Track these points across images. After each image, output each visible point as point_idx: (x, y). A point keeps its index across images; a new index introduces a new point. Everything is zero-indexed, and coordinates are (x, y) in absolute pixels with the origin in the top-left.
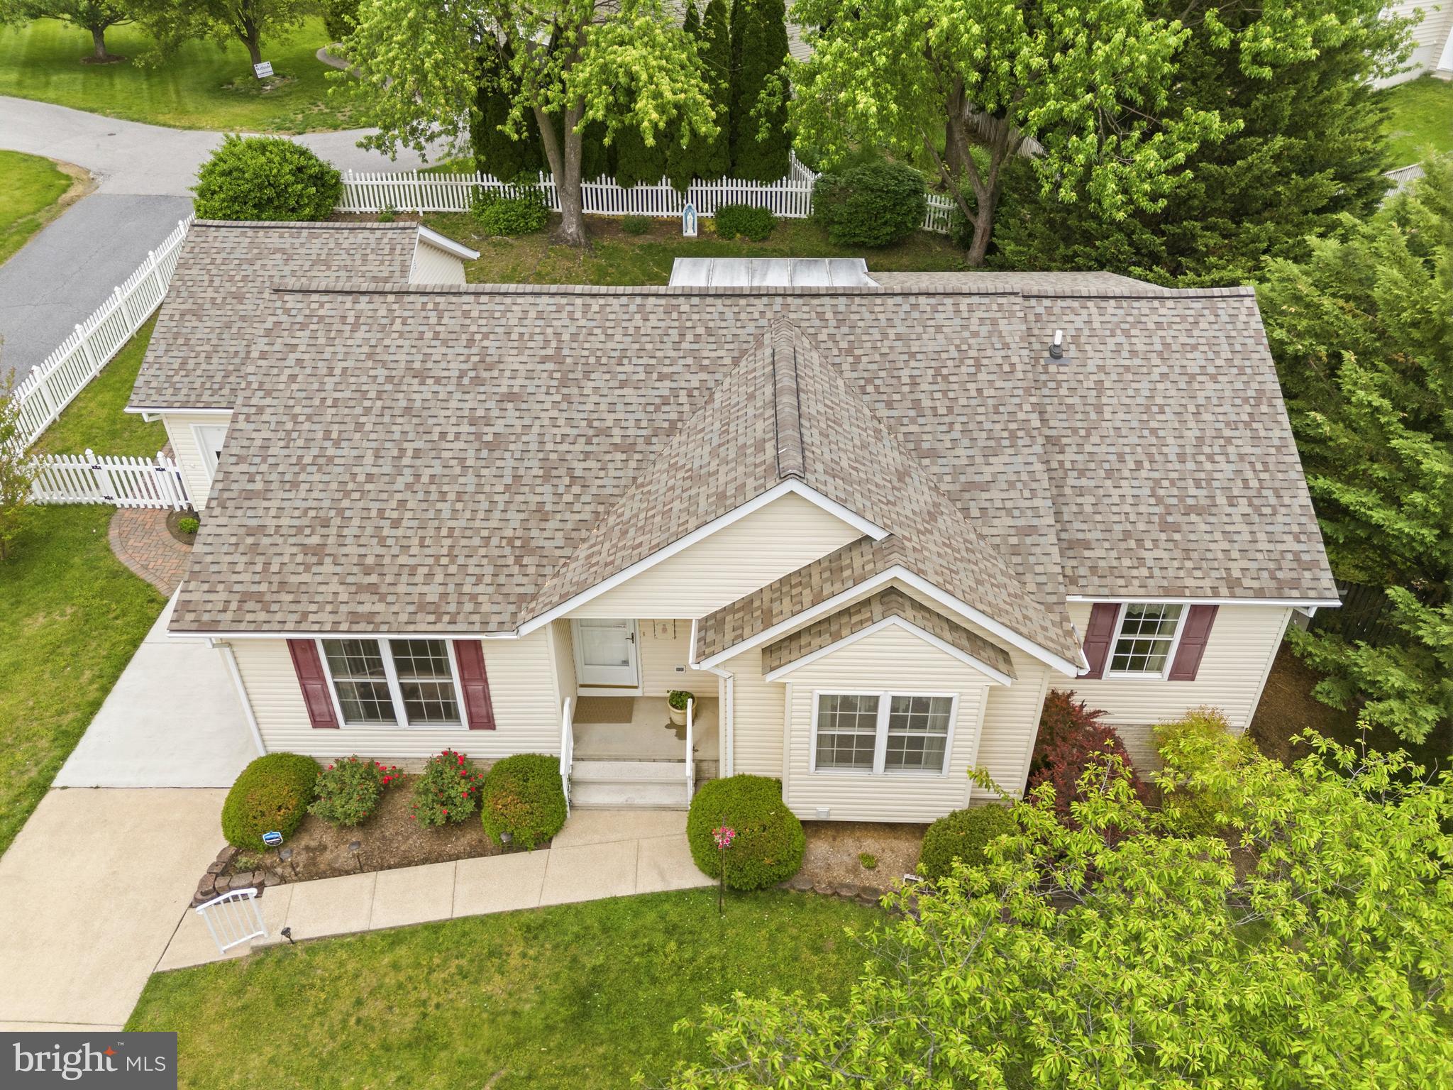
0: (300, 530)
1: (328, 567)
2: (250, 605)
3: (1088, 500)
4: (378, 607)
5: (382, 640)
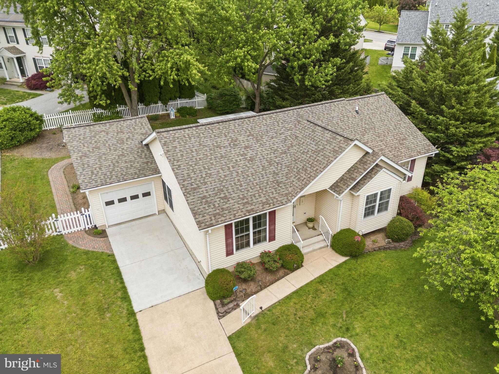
0: (216, 194)
1: (232, 201)
2: (217, 217)
4: (253, 207)
5: (251, 217)
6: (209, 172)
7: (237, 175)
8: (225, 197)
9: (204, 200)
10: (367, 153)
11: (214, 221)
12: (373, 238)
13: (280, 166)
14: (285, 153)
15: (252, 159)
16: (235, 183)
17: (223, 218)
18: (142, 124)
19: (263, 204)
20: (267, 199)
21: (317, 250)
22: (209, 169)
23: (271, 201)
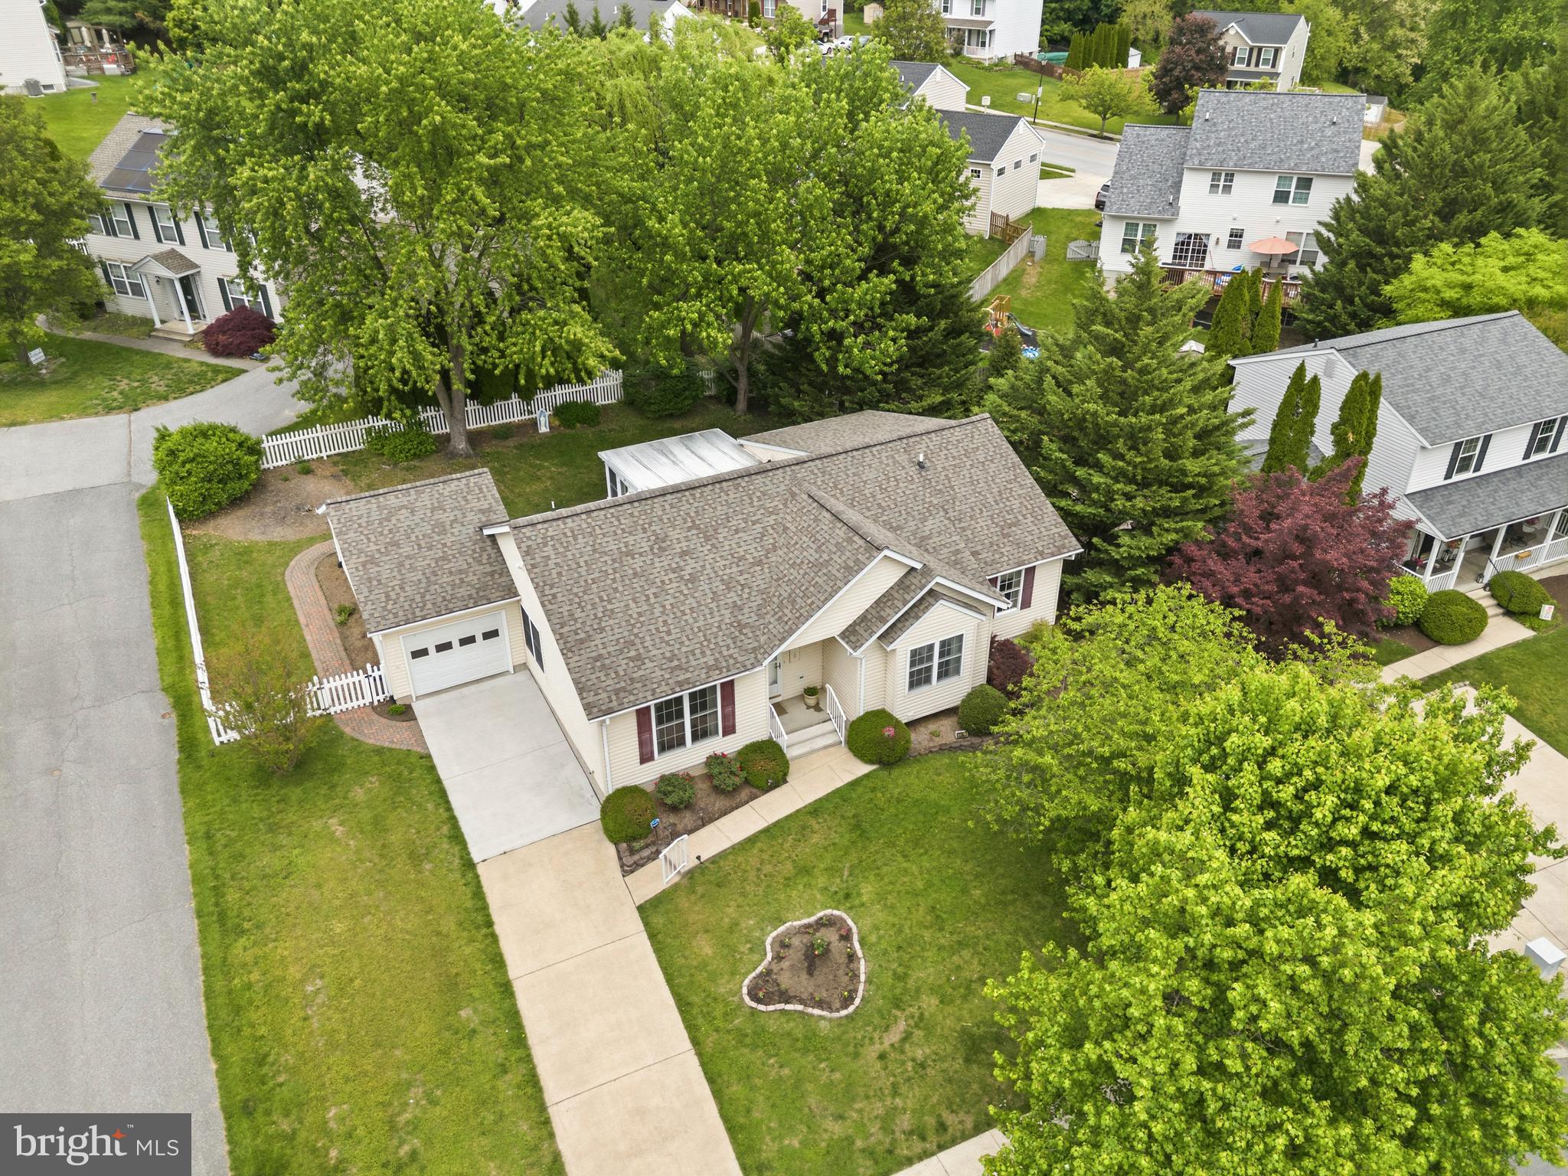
0: (621, 651)
1: (649, 665)
2: (622, 695)
3: (969, 532)
4: (688, 675)
5: (685, 694)
6: (609, 607)
7: (663, 613)
8: (638, 657)
9: (598, 664)
10: (913, 569)
11: (615, 704)
12: (932, 727)
13: (747, 590)
14: (760, 563)
15: (693, 579)
16: (657, 629)
17: (632, 698)
18: (481, 489)
19: (709, 668)
20: (716, 660)
21: (819, 750)
22: (609, 601)
23: (724, 664)
